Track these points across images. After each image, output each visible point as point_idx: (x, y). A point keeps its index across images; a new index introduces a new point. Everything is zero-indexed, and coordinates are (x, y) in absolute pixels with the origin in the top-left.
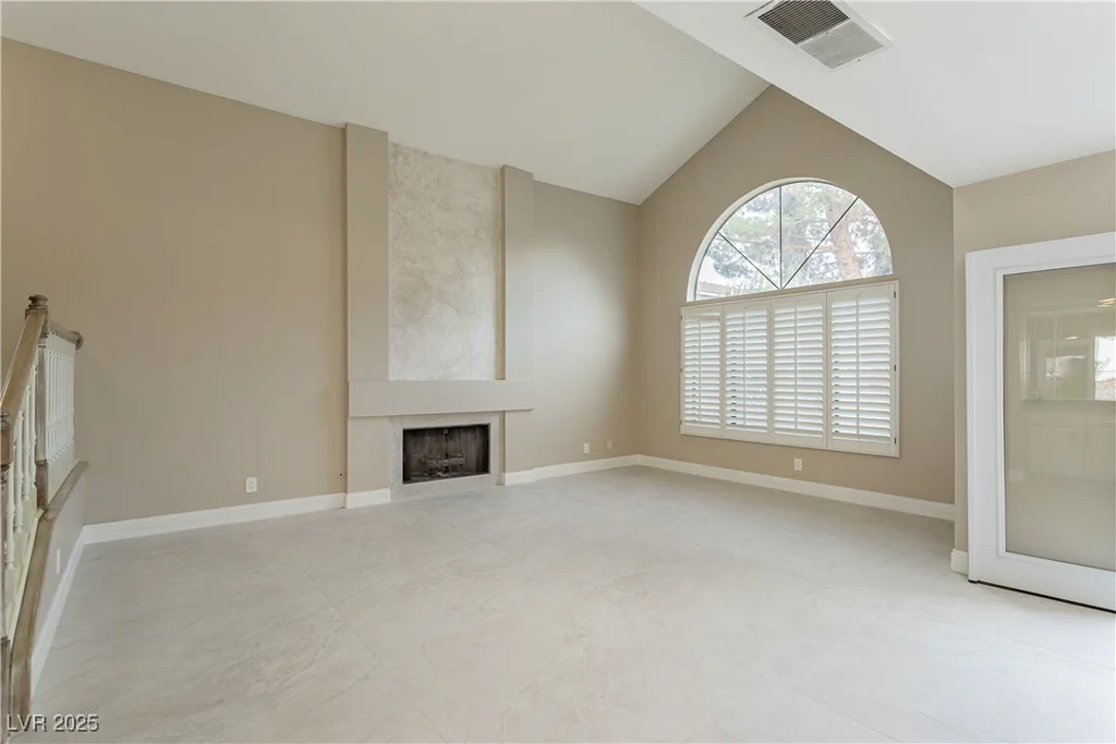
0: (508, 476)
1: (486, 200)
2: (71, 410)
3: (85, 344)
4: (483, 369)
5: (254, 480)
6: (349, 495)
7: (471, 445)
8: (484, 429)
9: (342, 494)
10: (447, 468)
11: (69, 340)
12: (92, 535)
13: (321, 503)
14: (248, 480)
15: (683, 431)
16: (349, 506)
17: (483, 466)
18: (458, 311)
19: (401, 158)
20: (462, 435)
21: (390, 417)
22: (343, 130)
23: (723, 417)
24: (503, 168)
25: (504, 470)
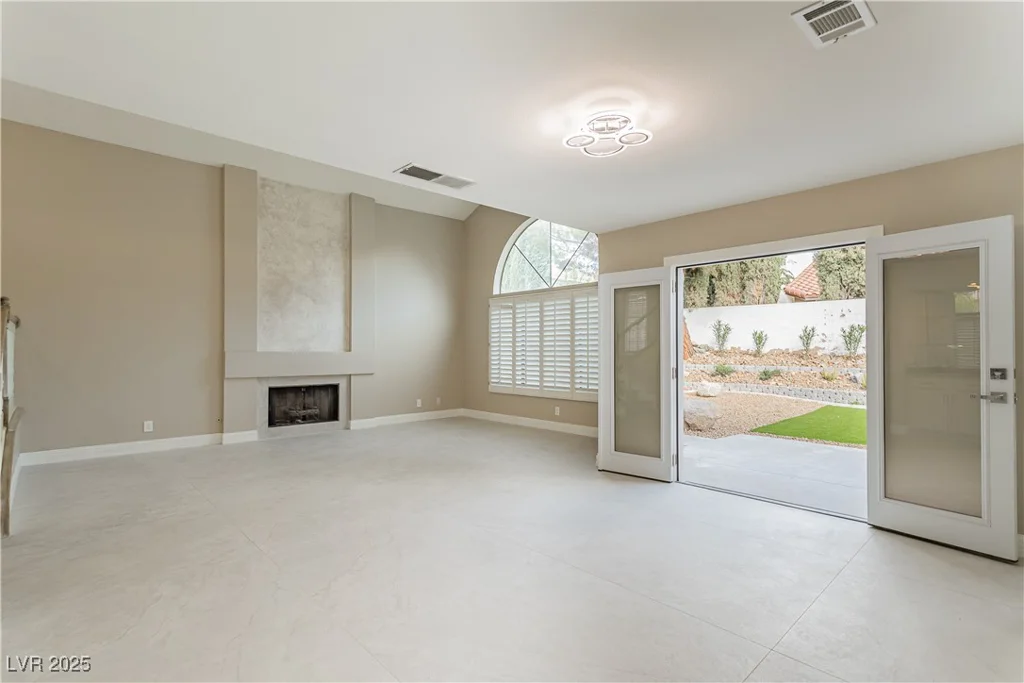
0: (352, 422)
1: (337, 219)
2: (13, 371)
4: (334, 342)
5: (151, 422)
6: (225, 435)
7: (325, 400)
8: (335, 388)
9: (219, 434)
10: (304, 416)
11: (14, 322)
12: (26, 459)
13: (203, 440)
14: (145, 423)
15: (490, 390)
16: (224, 442)
17: (333, 416)
18: (314, 301)
19: (268, 189)
20: (317, 392)
21: (258, 378)
22: (222, 169)
23: (514, 379)
24: (350, 195)
25: (349, 418)
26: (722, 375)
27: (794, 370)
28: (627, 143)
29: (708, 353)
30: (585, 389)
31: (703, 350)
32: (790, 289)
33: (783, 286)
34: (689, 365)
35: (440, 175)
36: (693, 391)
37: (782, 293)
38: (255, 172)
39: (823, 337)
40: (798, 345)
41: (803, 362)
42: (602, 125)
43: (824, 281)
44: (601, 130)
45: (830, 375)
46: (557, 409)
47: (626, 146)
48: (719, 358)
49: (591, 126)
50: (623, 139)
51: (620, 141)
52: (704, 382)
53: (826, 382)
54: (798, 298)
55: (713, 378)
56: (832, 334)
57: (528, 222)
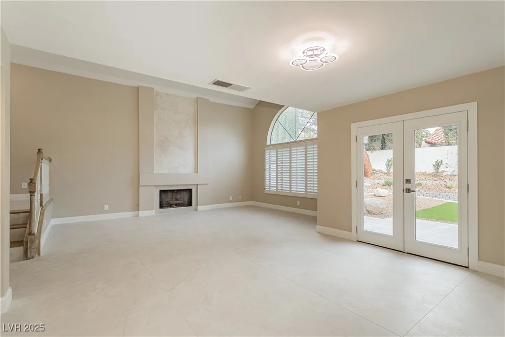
0: (198, 207)
1: (191, 110)
2: (48, 182)
3: (52, 161)
4: (190, 169)
5: (107, 206)
6: (140, 212)
7: (185, 196)
8: (190, 190)
9: (137, 212)
10: (176, 204)
11: (48, 160)
12: (54, 222)
13: (129, 214)
14: (105, 206)
15: (265, 192)
16: (139, 216)
17: (190, 204)
18: (180, 149)
19: (159, 96)
20: (182, 192)
21: (155, 186)
22: (138, 88)
23: (277, 187)
24: (197, 98)
25: (197, 205)
26: (389, 186)
27: (430, 183)
28: (326, 62)
29: (381, 174)
30: (312, 192)
31: (379, 173)
32: (427, 140)
33: (424, 139)
34: (371, 180)
35: (232, 84)
36: (373, 193)
37: (424, 142)
38: (153, 89)
39: (447, 165)
40: (432, 170)
41: (435, 179)
42: (311, 53)
43: (447, 135)
44: (311, 56)
45: (450, 186)
46: (298, 202)
47: (325, 64)
48: (387, 177)
49: (305, 54)
50: (323, 60)
51: (321, 61)
52: (379, 189)
53: (448, 189)
54: (432, 144)
55: (384, 187)
56: (452, 164)
57: (283, 108)
